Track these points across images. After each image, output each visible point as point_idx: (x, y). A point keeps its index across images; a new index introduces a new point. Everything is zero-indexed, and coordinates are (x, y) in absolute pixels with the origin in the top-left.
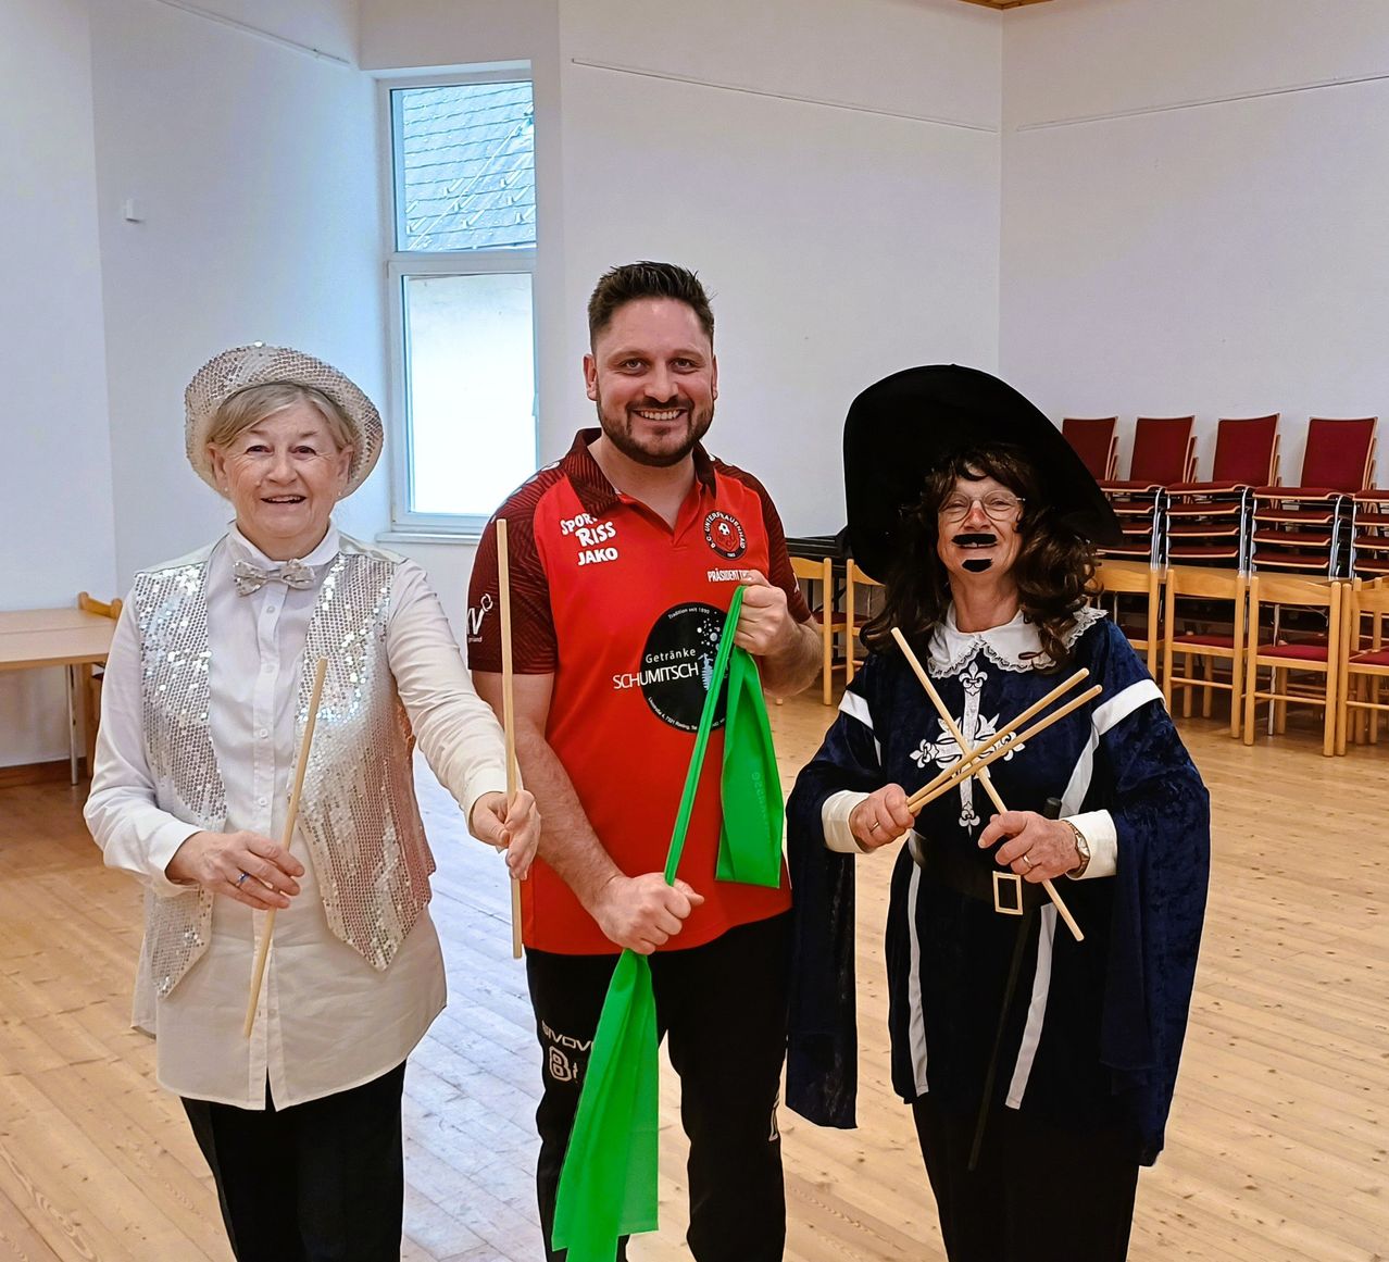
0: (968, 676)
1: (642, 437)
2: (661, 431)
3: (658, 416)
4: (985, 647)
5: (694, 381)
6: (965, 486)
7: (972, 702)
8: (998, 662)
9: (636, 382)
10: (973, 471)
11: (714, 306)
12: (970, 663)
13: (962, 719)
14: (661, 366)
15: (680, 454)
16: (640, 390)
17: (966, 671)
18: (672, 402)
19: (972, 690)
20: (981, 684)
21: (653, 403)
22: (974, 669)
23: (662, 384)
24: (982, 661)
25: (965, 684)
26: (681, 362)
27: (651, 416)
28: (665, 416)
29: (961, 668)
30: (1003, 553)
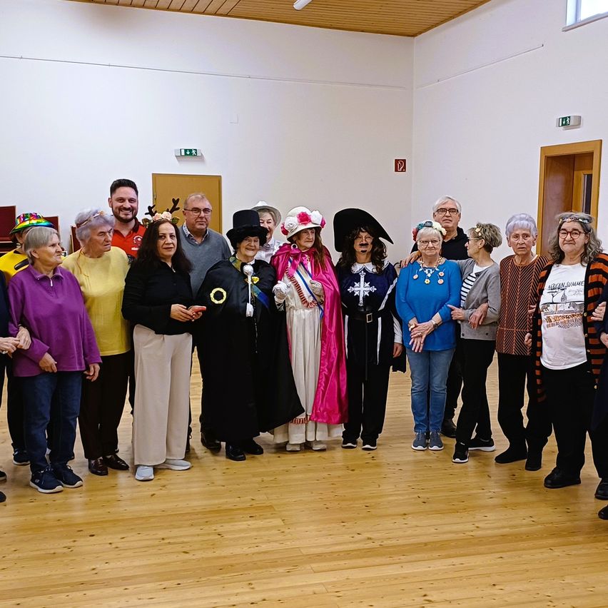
1: (122, 215)
2: (127, 215)
4: (365, 267)
5: (134, 205)
6: (361, 233)
7: (362, 279)
8: (368, 271)
9: (122, 204)
10: (364, 230)
11: (138, 190)
13: (360, 283)
14: (127, 201)
15: (131, 220)
16: (122, 206)
18: (128, 209)
19: (362, 276)
20: (364, 275)
21: (125, 209)
22: (362, 272)
23: (127, 205)
24: (364, 270)
25: (360, 275)
26: (131, 200)
27: (124, 211)
28: (128, 212)
29: (359, 271)
30: (369, 249)
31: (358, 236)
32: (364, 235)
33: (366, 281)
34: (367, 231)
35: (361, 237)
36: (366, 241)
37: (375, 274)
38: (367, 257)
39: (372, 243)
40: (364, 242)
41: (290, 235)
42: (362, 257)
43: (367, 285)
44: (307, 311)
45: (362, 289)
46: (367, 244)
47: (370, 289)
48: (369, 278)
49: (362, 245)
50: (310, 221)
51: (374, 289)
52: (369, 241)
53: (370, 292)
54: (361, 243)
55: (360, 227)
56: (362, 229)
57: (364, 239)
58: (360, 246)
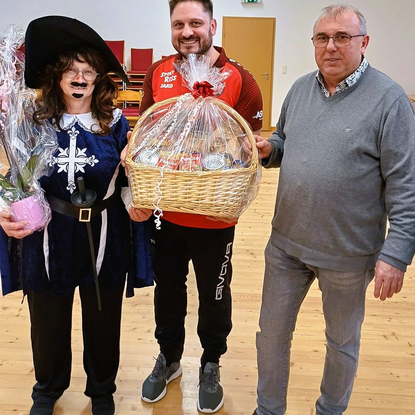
0: (71, 132)
3: (187, 43)
4: (79, 121)
5: (200, 30)
6: (76, 64)
7: (73, 142)
8: (83, 127)
12: (72, 126)
13: (69, 148)
14: (187, 24)
16: (181, 34)
17: (70, 129)
19: (73, 137)
20: (76, 135)
22: (73, 129)
24: (77, 126)
25: (70, 135)
26: (194, 23)
27: (186, 43)
28: (190, 42)
29: (68, 128)
30: (88, 92)
31: (66, 68)
32: (81, 66)
33: (79, 145)
34: (88, 61)
35: (77, 71)
36: (83, 78)
37: (96, 135)
38: (84, 104)
39: (95, 83)
40: (81, 81)
42: (76, 104)
43: (82, 152)
45: (72, 160)
46: (84, 85)
47: (88, 161)
48: (85, 140)
49: (75, 84)
51: (94, 161)
52: (90, 78)
53: (87, 167)
54: (73, 81)
55: (76, 53)
56: (78, 55)
57: (81, 74)
58: (72, 86)
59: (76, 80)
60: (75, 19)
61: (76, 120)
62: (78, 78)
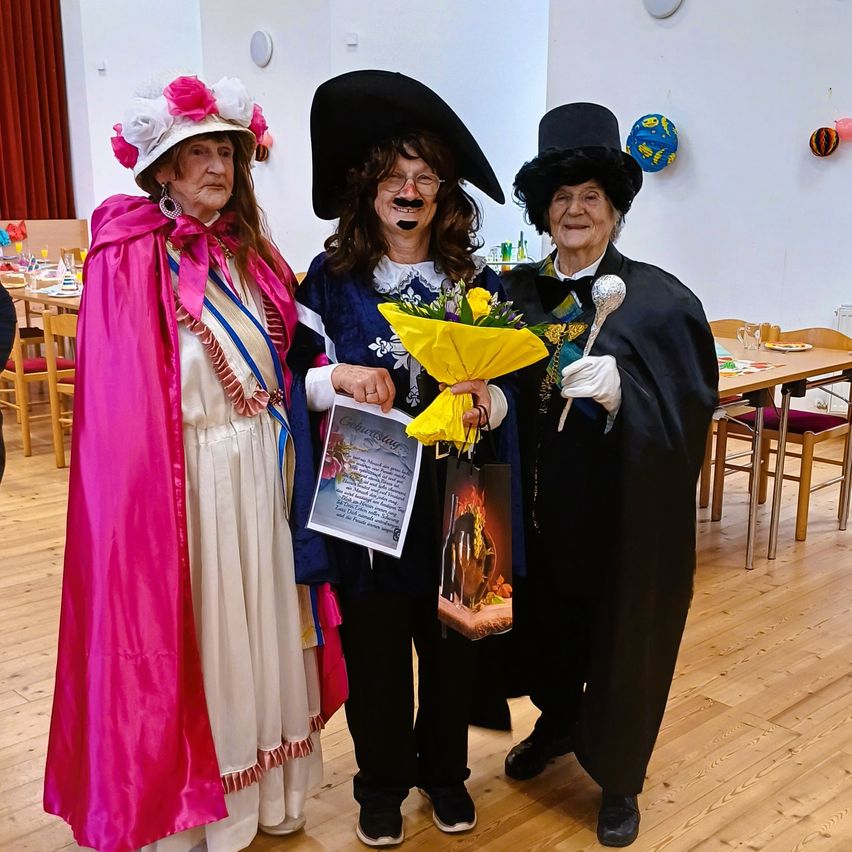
0: (407, 296)
4: (419, 276)
6: (402, 162)
8: (428, 286)
10: (411, 152)
12: (407, 287)
22: (411, 291)
24: (417, 285)
30: (425, 217)
31: (390, 173)
32: (411, 167)
34: (422, 155)
35: (403, 177)
36: (416, 189)
38: (419, 244)
39: (438, 199)
40: (410, 195)
41: (143, 163)
42: (402, 244)
44: (242, 428)
46: (417, 204)
49: (401, 203)
50: (214, 111)
52: (428, 190)
54: (398, 197)
55: (401, 140)
56: (405, 146)
57: (410, 181)
58: (395, 205)
59: (402, 195)
60: (398, 73)
61: (414, 273)
62: (406, 191)
